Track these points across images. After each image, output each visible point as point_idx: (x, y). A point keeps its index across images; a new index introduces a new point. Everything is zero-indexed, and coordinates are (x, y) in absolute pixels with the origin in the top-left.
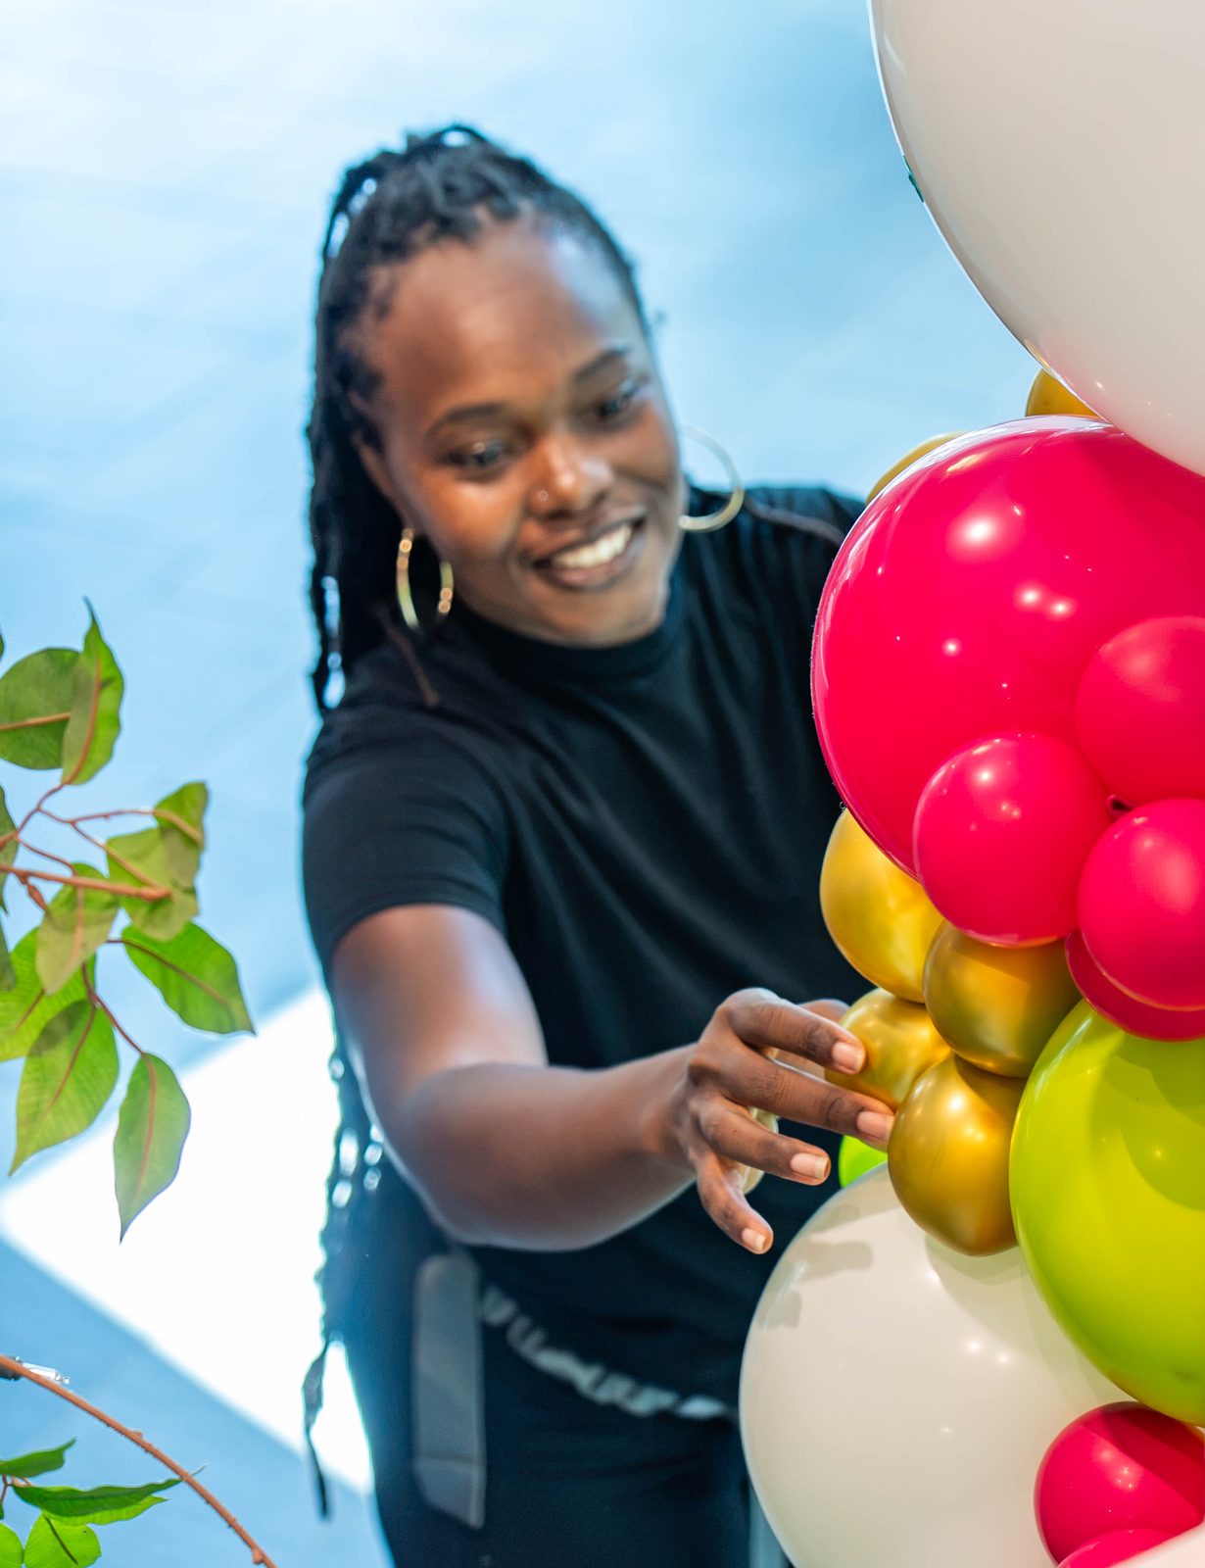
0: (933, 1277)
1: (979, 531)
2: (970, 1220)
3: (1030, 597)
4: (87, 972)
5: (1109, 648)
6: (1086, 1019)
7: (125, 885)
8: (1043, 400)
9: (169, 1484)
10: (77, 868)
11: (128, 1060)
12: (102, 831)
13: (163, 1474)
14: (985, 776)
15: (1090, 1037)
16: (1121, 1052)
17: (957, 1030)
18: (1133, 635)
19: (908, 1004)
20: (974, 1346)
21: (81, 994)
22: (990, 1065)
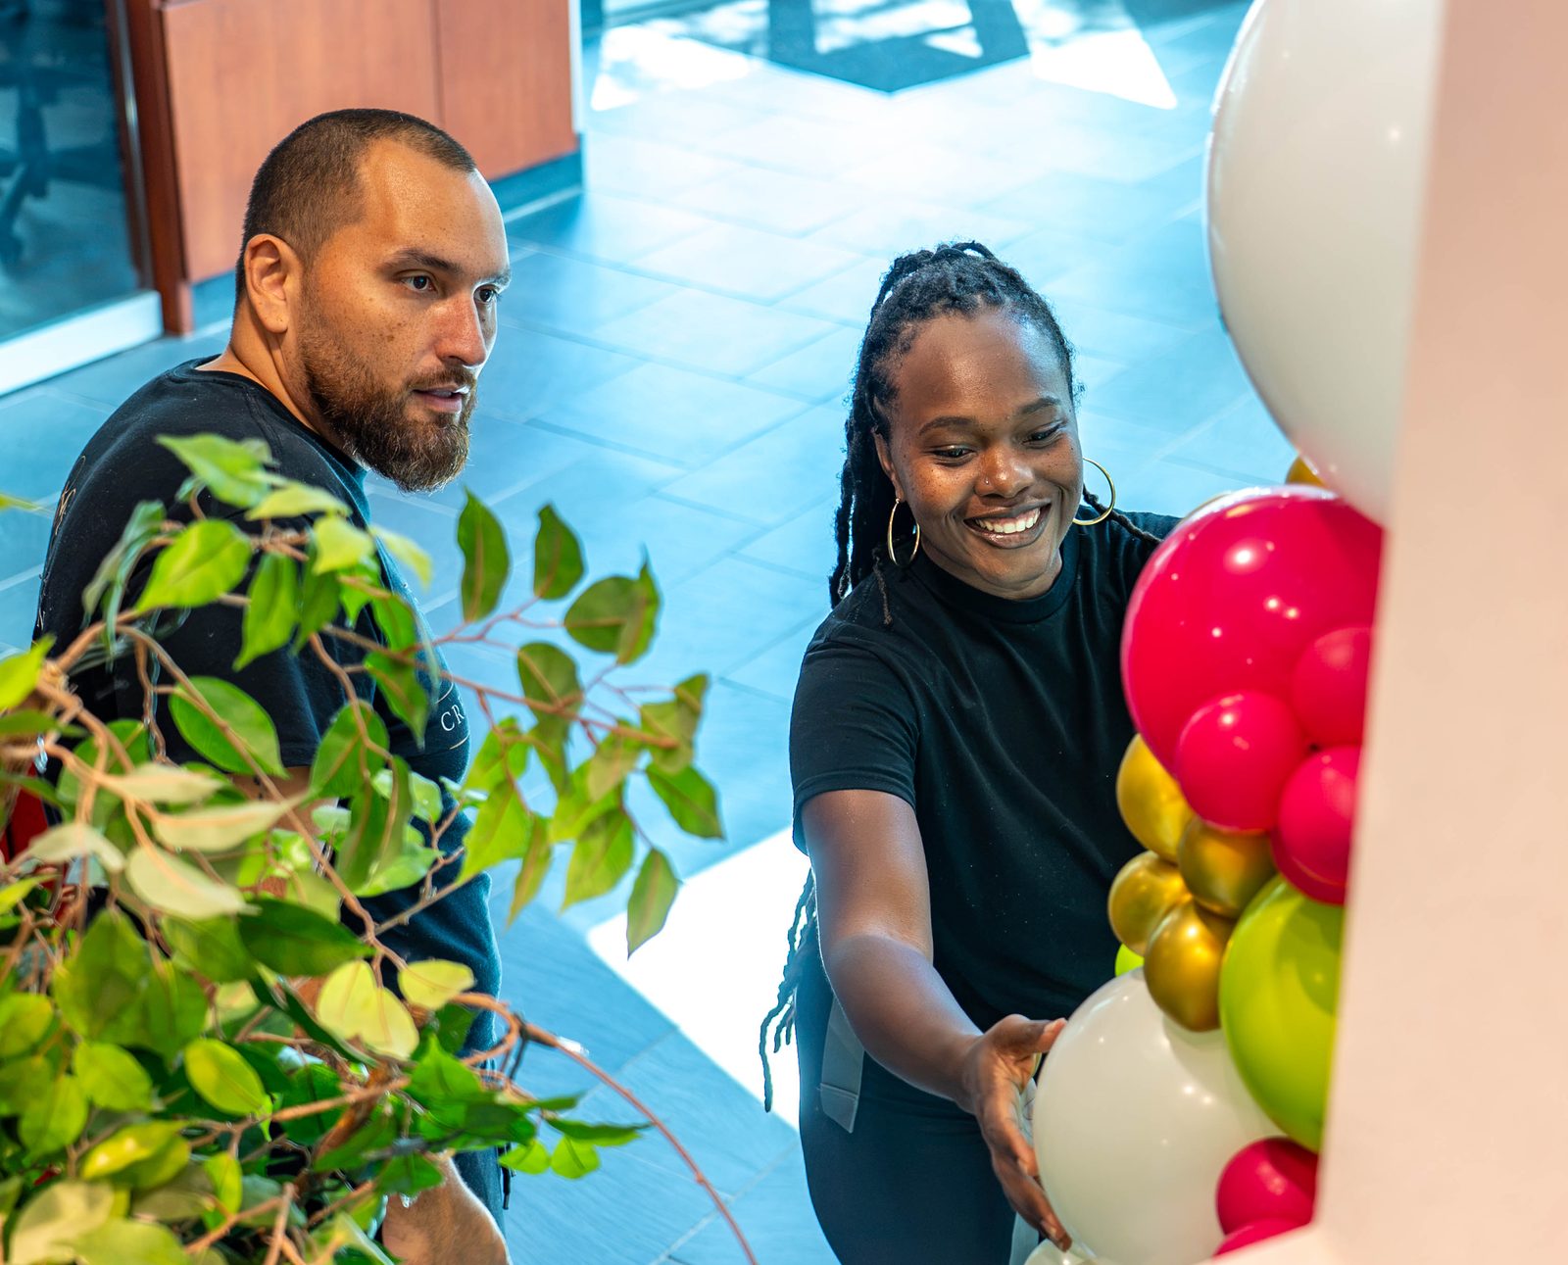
0: (1165, 1043)
1: (1243, 557)
2: (1193, 1008)
3: (1273, 604)
4: (619, 790)
5: (1320, 642)
6: (1281, 886)
7: (649, 736)
8: (1297, 475)
9: (646, 1127)
10: (622, 722)
11: (641, 852)
12: (638, 699)
13: (641, 1120)
14: (1228, 719)
15: (1283, 897)
16: (1301, 910)
17: (1197, 883)
18: (1337, 635)
19: (1166, 864)
20: (1189, 1090)
21: (612, 803)
22: (1216, 908)
